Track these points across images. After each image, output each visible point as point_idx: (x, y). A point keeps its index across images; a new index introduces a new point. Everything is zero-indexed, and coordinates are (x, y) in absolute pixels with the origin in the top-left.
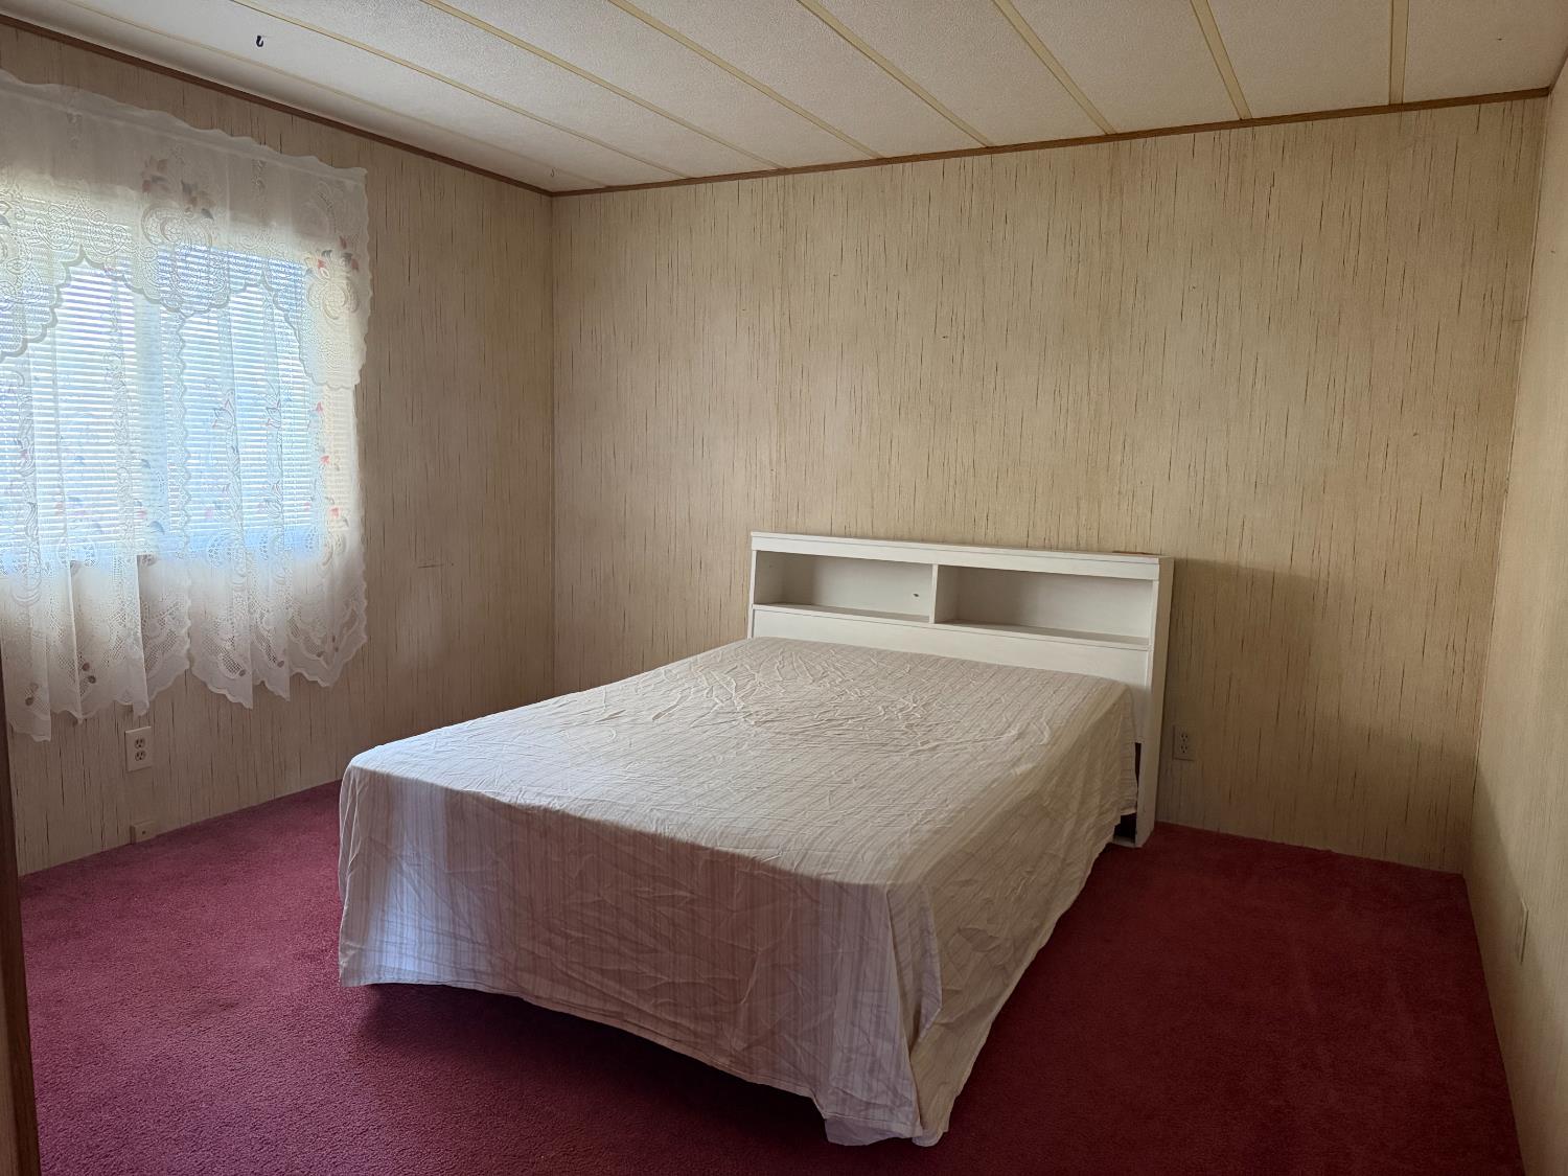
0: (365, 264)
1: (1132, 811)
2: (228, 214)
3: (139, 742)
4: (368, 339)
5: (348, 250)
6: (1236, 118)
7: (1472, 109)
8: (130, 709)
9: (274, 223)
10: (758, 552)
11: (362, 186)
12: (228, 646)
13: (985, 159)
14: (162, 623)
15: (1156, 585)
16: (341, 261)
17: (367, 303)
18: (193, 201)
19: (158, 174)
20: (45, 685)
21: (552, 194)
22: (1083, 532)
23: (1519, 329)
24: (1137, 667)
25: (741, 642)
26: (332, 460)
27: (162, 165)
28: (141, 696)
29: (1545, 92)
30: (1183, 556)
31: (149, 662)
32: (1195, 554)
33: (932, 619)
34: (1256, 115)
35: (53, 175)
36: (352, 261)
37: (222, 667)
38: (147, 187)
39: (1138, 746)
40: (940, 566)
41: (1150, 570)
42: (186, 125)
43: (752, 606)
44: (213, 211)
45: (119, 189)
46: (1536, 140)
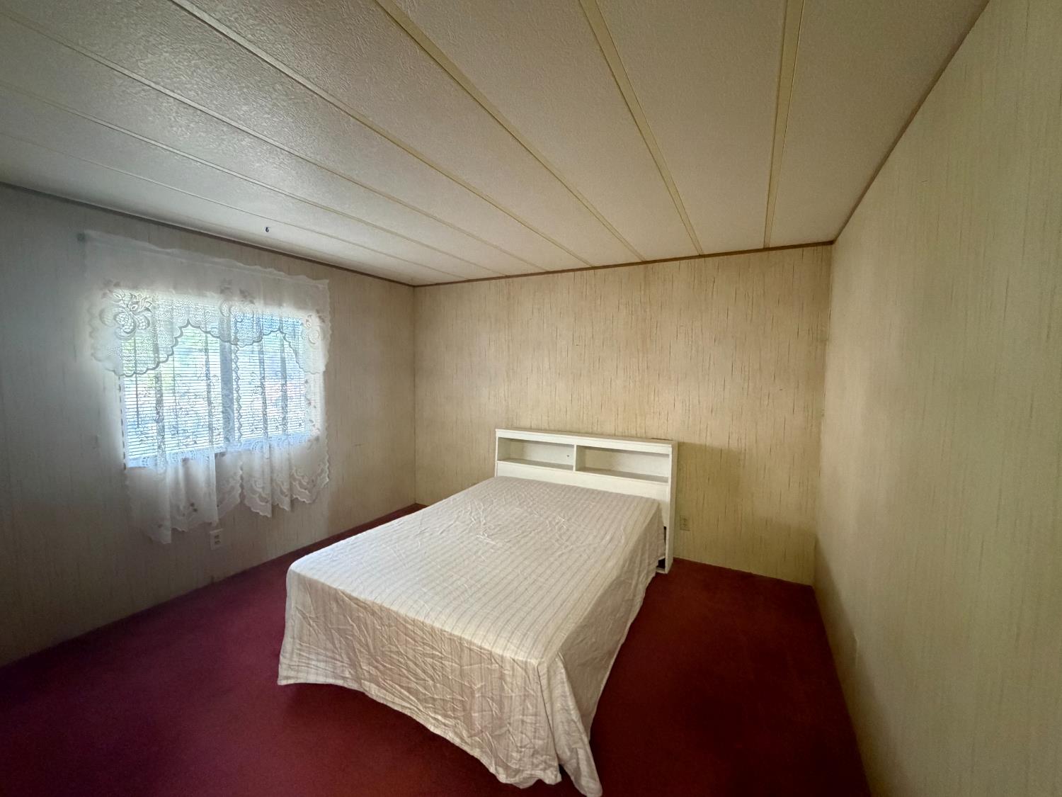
0: (328, 319)
1: (663, 557)
2: (262, 302)
3: (217, 537)
4: (329, 351)
5: (320, 315)
6: (697, 254)
7: (800, 250)
8: (211, 523)
9: (285, 305)
10: (500, 438)
11: (327, 287)
12: (260, 490)
13: (592, 272)
14: (228, 482)
15: (671, 456)
16: (317, 320)
17: (328, 336)
18: (245, 297)
19: (229, 286)
20: (168, 517)
21: (414, 286)
22: (638, 429)
23: (825, 345)
24: (662, 492)
25: (491, 479)
26: (313, 404)
27: (230, 283)
28: (216, 518)
29: (831, 243)
30: (682, 441)
31: (220, 502)
32: (686, 440)
33: (574, 468)
34: (706, 253)
35: (175, 288)
36: (322, 319)
37: (258, 500)
38: (222, 292)
39: (665, 528)
40: (577, 446)
41: (667, 449)
42: (241, 265)
43: (497, 462)
44: (255, 301)
45: (208, 294)
46: (829, 263)
